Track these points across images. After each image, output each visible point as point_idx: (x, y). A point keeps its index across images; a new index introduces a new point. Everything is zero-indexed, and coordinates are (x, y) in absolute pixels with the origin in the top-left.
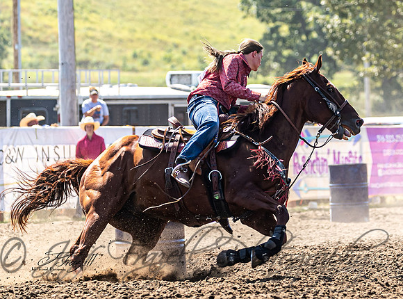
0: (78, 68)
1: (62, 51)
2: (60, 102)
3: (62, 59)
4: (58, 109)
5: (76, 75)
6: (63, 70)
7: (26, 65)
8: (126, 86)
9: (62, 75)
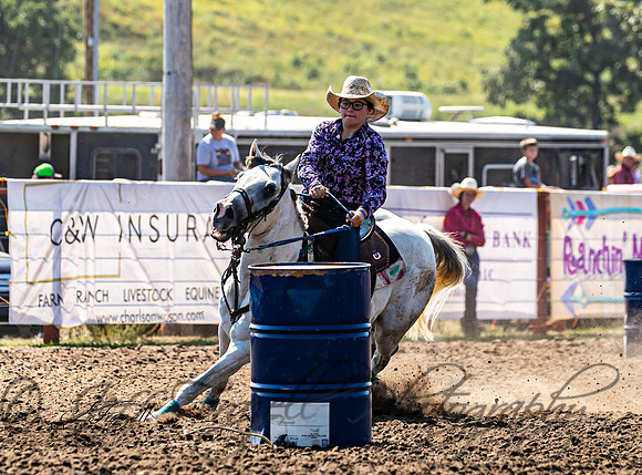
0: (196, 81)
1: (169, 50)
2: (162, 139)
3: (168, 65)
4: (159, 150)
5: (192, 92)
6: (169, 84)
7: (106, 74)
8: (278, 114)
9: (168, 93)
